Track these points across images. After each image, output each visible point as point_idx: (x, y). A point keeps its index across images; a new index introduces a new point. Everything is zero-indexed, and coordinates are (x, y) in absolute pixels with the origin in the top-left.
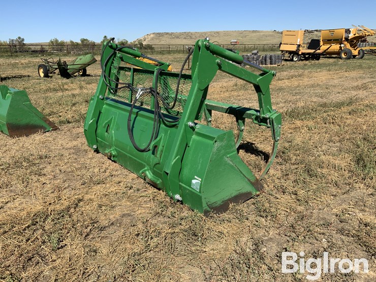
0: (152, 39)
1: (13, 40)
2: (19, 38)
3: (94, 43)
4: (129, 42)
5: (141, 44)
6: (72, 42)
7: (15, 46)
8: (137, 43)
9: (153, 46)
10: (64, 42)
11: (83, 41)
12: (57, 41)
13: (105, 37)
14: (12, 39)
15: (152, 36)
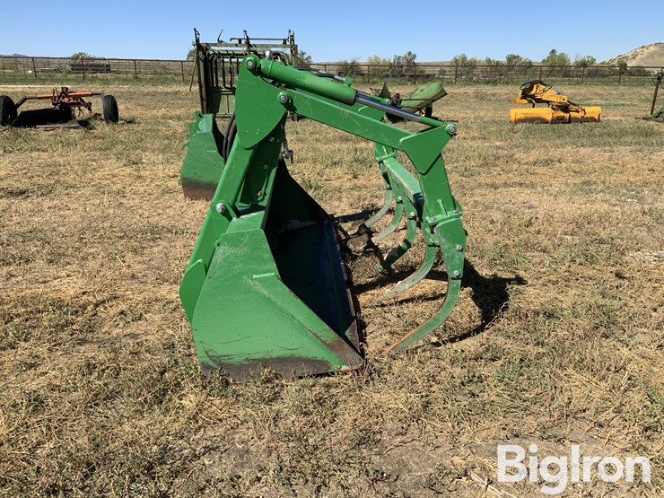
0: (652, 55)
1: (399, 58)
2: (410, 53)
3: (530, 62)
4: (598, 62)
5: (623, 66)
6: (489, 61)
7: (402, 67)
8: (615, 63)
9: (647, 69)
10: (475, 62)
11: (511, 58)
12: (464, 58)
13: (553, 51)
14: (398, 55)
15: (652, 49)
